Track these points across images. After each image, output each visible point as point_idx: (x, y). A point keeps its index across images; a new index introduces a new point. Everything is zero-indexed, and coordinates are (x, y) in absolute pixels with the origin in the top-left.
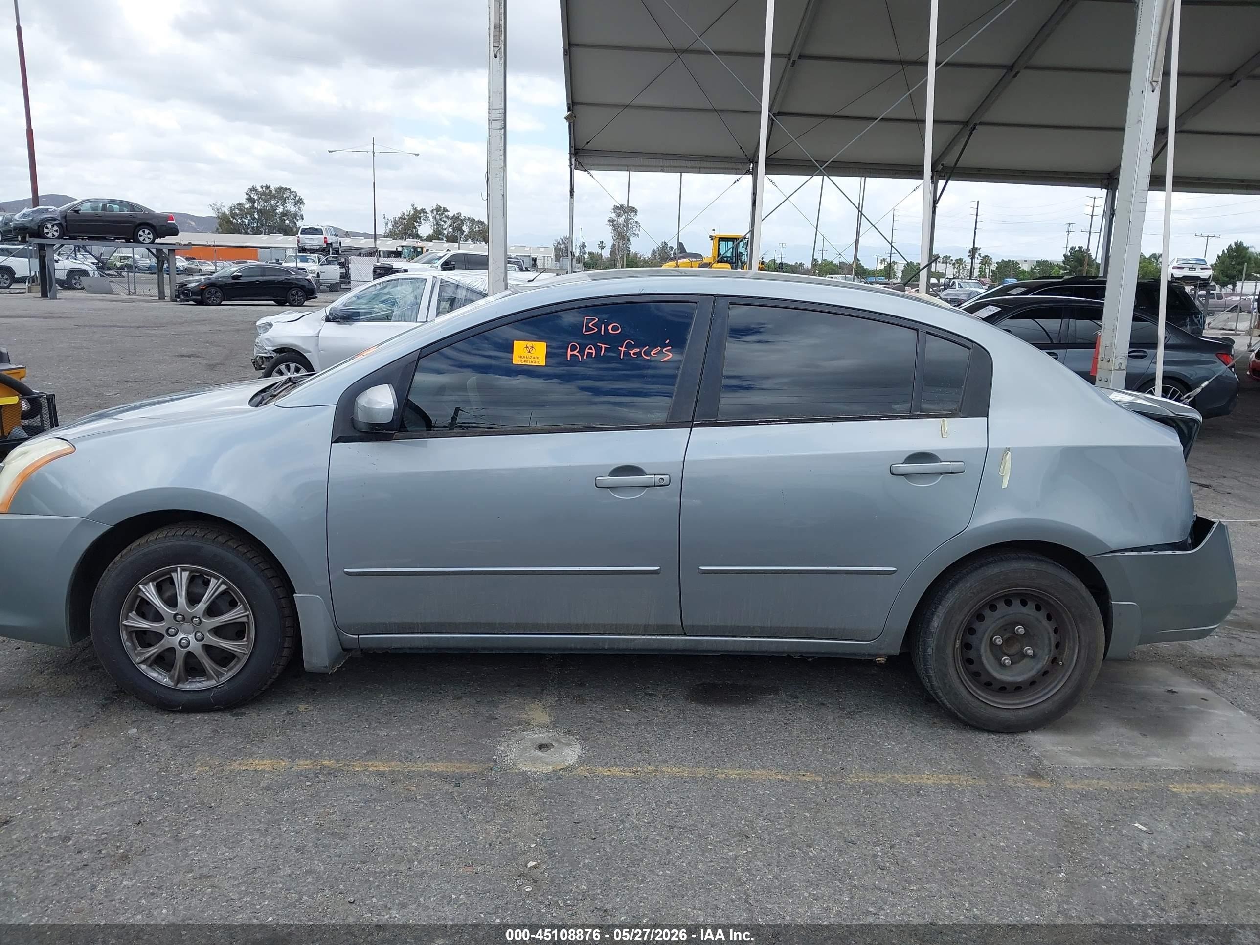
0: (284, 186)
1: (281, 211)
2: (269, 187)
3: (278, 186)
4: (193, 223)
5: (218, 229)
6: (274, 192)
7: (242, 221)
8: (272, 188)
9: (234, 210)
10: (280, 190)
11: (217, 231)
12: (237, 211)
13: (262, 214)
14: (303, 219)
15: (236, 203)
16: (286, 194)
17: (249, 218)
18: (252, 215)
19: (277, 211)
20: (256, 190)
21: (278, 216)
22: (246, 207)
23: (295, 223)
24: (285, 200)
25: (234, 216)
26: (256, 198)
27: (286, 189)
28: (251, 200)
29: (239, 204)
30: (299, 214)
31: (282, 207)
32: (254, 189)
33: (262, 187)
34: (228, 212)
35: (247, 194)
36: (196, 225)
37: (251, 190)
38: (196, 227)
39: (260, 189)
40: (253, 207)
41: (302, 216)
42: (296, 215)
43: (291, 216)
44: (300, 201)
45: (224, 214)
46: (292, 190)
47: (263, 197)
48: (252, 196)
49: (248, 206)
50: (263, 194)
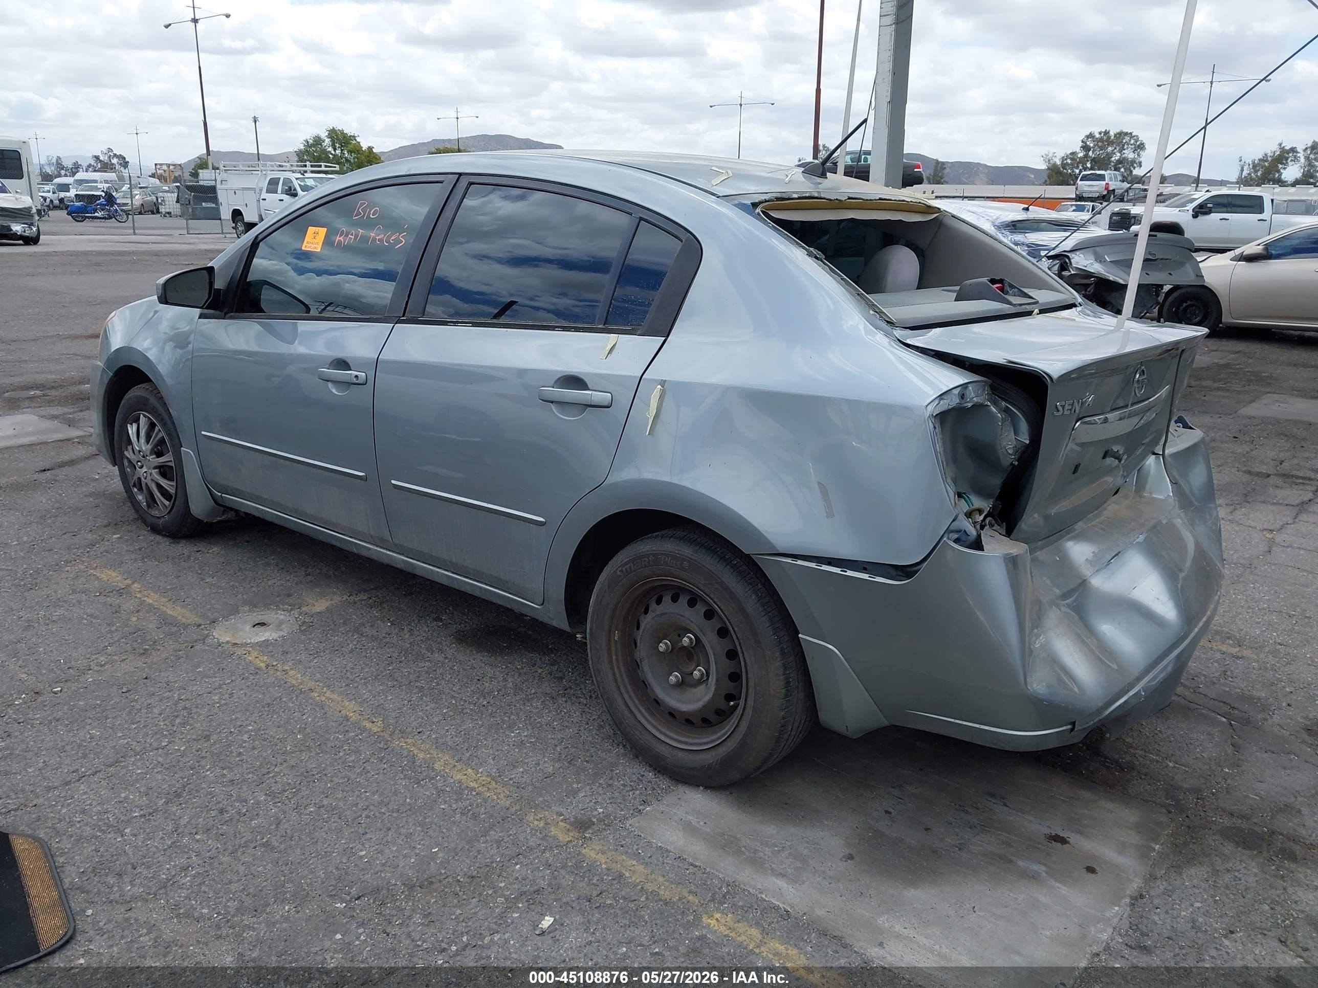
0: (1125, 131)
1: (1117, 158)
2: (1109, 132)
3: (1118, 131)
4: (1033, 176)
5: (1046, 181)
6: (1112, 138)
7: (1073, 172)
8: (1112, 134)
9: (1066, 159)
10: (1121, 135)
11: (1045, 183)
12: (1069, 161)
13: (1095, 162)
14: (1141, 166)
15: (1069, 152)
16: (1127, 138)
17: (1081, 167)
18: (1084, 164)
19: (1113, 159)
20: (1094, 137)
21: (1112, 164)
22: (1079, 156)
23: (1131, 172)
24: (1124, 145)
25: (1064, 165)
26: (1092, 145)
27: (1126, 134)
28: (1085, 148)
29: (1072, 154)
30: (1137, 161)
31: (1118, 154)
32: (1091, 136)
33: (1100, 133)
34: (1059, 163)
35: (1083, 142)
36: (1035, 178)
37: (1088, 137)
38: (1034, 180)
39: (1097, 136)
40: (1086, 156)
41: (1140, 163)
42: (1133, 162)
43: (1128, 163)
44: (1140, 147)
45: (1055, 164)
46: (1133, 134)
47: (1100, 144)
48: (1088, 143)
49: (1081, 155)
50: (1101, 140)
